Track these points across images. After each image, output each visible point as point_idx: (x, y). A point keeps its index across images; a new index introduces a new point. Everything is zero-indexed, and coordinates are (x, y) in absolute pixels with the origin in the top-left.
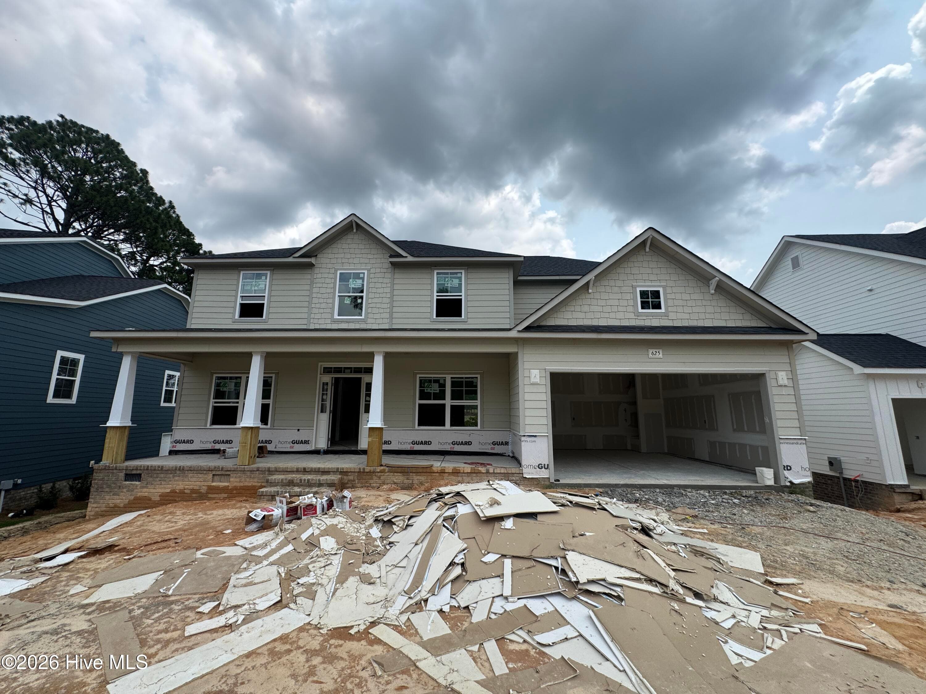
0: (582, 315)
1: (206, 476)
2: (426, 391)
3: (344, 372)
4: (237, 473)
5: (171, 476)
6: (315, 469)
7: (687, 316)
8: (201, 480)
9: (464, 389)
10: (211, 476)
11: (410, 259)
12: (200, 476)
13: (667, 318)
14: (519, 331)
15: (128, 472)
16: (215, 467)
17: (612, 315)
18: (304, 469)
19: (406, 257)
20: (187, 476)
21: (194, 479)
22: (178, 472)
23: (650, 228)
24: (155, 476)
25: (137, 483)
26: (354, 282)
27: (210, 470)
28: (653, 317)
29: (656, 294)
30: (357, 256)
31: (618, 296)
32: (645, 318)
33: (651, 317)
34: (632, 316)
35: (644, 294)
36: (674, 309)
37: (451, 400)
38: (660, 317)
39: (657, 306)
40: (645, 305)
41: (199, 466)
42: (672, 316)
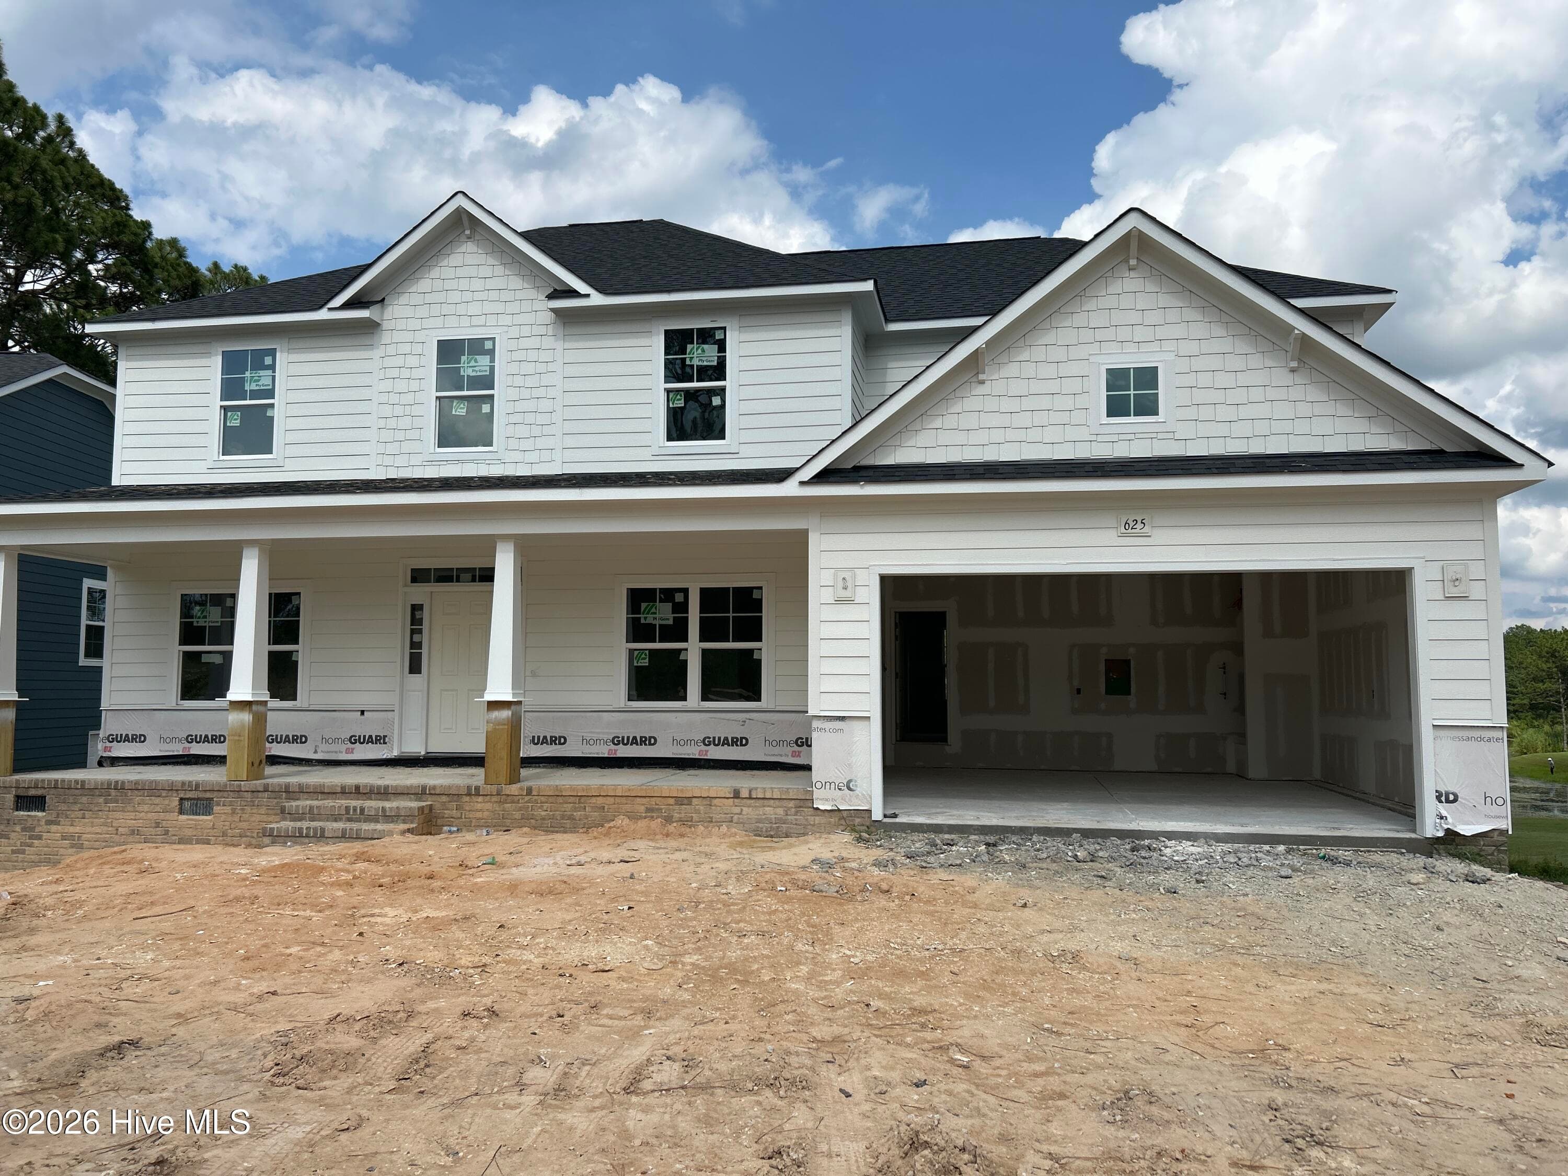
0: (961, 438)
1: (167, 802)
2: (643, 621)
3: (458, 581)
4: (225, 794)
5: (101, 800)
6: (379, 787)
7: (1223, 429)
8: (158, 809)
9: (731, 615)
10: (175, 802)
11: (597, 299)
12: (157, 800)
13: (1170, 436)
14: (802, 483)
15: (20, 793)
16: (183, 783)
17: (1034, 435)
18: (357, 788)
19: (588, 296)
20: (130, 801)
21: (146, 808)
22: (113, 792)
23: (1132, 210)
24: (70, 800)
25: (39, 814)
26: (473, 363)
27: (172, 788)
28: (1138, 436)
29: (1148, 377)
30: (477, 296)
31: (1053, 386)
32: (1115, 438)
33: (1132, 436)
34: (1084, 433)
35: (1116, 378)
36: (1191, 413)
37: (702, 640)
38: (1154, 435)
39: (1148, 407)
40: (1116, 408)
41: (151, 782)
42: (1184, 431)
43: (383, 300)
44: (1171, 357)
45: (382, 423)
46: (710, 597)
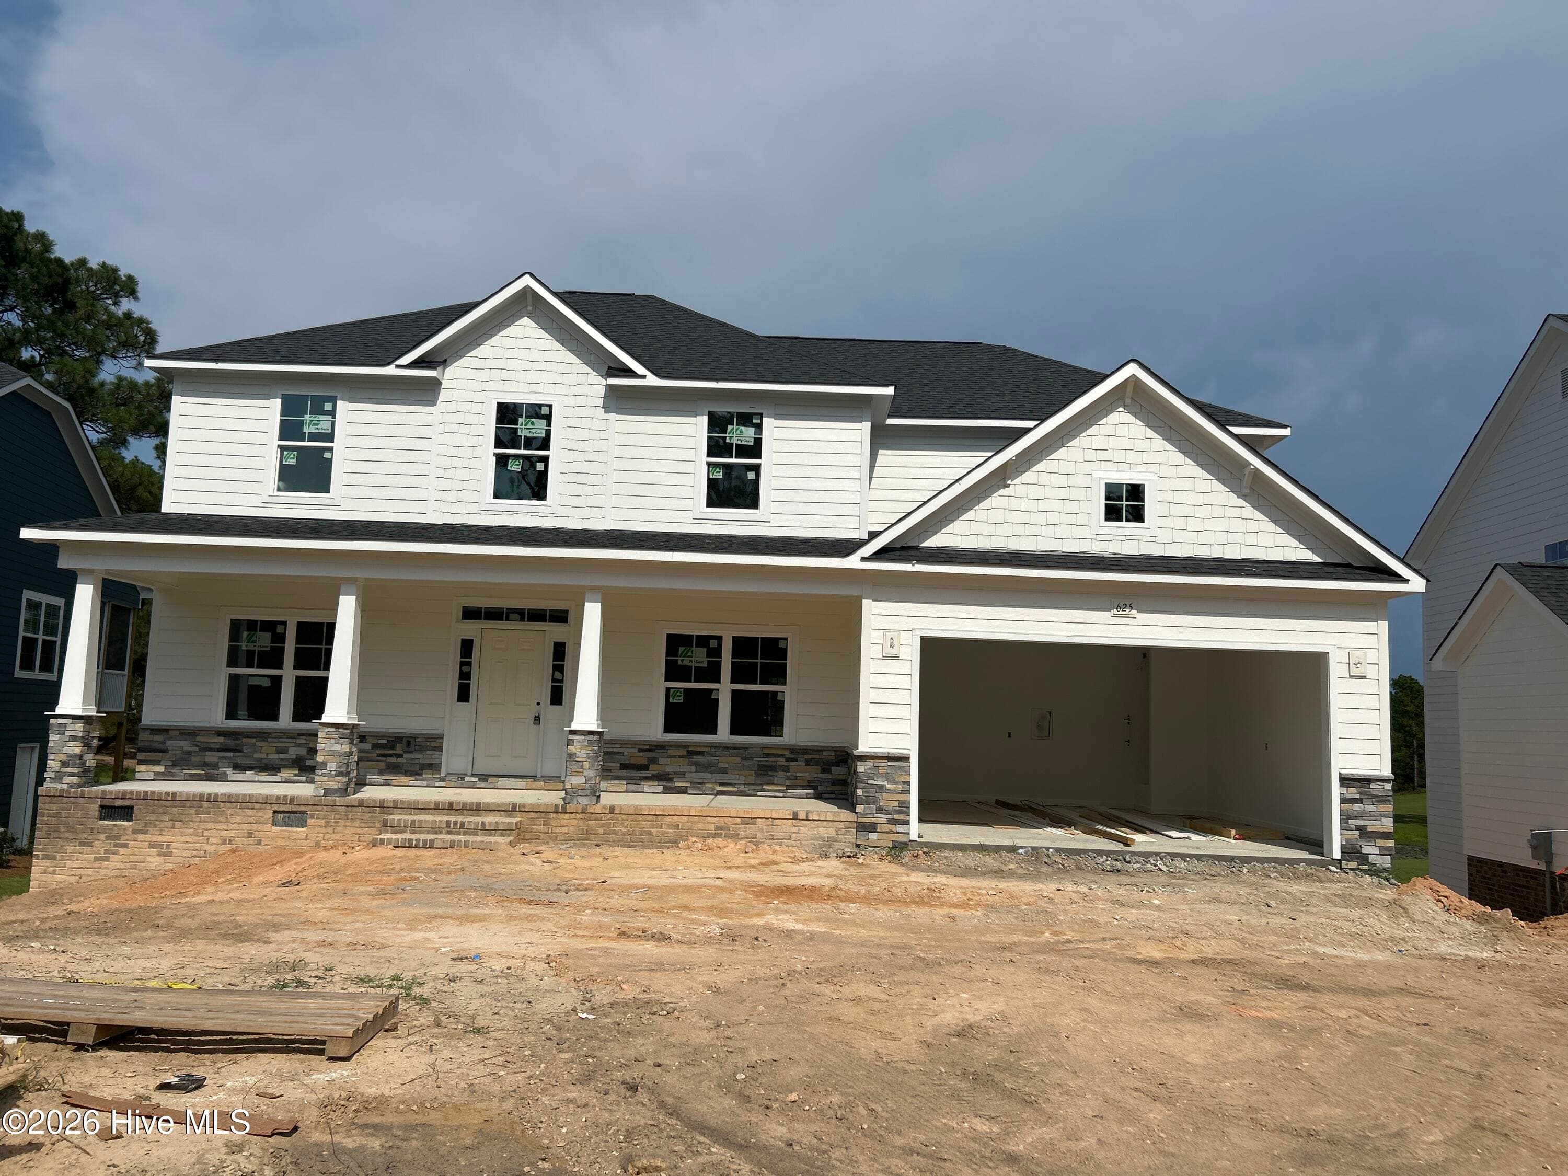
0: (989, 529)
1: (260, 814)
2: (680, 663)
3: (507, 619)
4: (319, 808)
5: (193, 811)
6: (471, 804)
7: (1192, 537)
8: (252, 820)
9: (759, 661)
10: (270, 814)
11: (652, 380)
12: (250, 812)
13: (1153, 539)
14: (864, 559)
15: (107, 803)
16: (278, 797)
17: (1048, 531)
18: (451, 804)
19: (644, 377)
20: (222, 813)
21: (238, 819)
22: (205, 804)
24: (161, 810)
25: (126, 823)
26: (529, 426)
27: (266, 801)
28: (1128, 538)
29: (1136, 492)
30: (536, 366)
31: (1062, 493)
32: (1110, 538)
33: (1123, 538)
34: (1086, 533)
35: (1112, 491)
36: (1169, 522)
37: (733, 681)
38: (1141, 538)
39: (1137, 515)
40: (1113, 513)
41: (245, 795)
42: (1163, 536)
43: (445, 361)
44: (1155, 477)
45: (441, 473)
46: (742, 645)
